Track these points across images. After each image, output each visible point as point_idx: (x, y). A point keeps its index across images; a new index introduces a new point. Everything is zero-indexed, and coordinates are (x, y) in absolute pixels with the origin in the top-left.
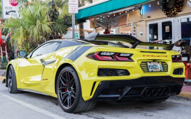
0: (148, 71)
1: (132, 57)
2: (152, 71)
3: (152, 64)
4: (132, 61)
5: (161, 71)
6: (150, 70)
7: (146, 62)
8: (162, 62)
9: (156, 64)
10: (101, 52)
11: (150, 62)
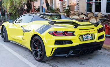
0: (84, 41)
1: (74, 33)
2: (86, 40)
3: (86, 36)
4: (74, 35)
5: (91, 39)
6: (84, 40)
7: (82, 35)
8: (92, 34)
9: (88, 35)
10: (57, 31)
11: (85, 35)
